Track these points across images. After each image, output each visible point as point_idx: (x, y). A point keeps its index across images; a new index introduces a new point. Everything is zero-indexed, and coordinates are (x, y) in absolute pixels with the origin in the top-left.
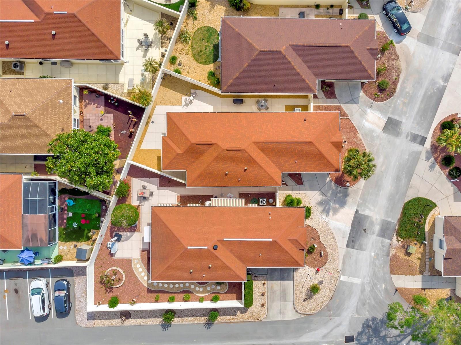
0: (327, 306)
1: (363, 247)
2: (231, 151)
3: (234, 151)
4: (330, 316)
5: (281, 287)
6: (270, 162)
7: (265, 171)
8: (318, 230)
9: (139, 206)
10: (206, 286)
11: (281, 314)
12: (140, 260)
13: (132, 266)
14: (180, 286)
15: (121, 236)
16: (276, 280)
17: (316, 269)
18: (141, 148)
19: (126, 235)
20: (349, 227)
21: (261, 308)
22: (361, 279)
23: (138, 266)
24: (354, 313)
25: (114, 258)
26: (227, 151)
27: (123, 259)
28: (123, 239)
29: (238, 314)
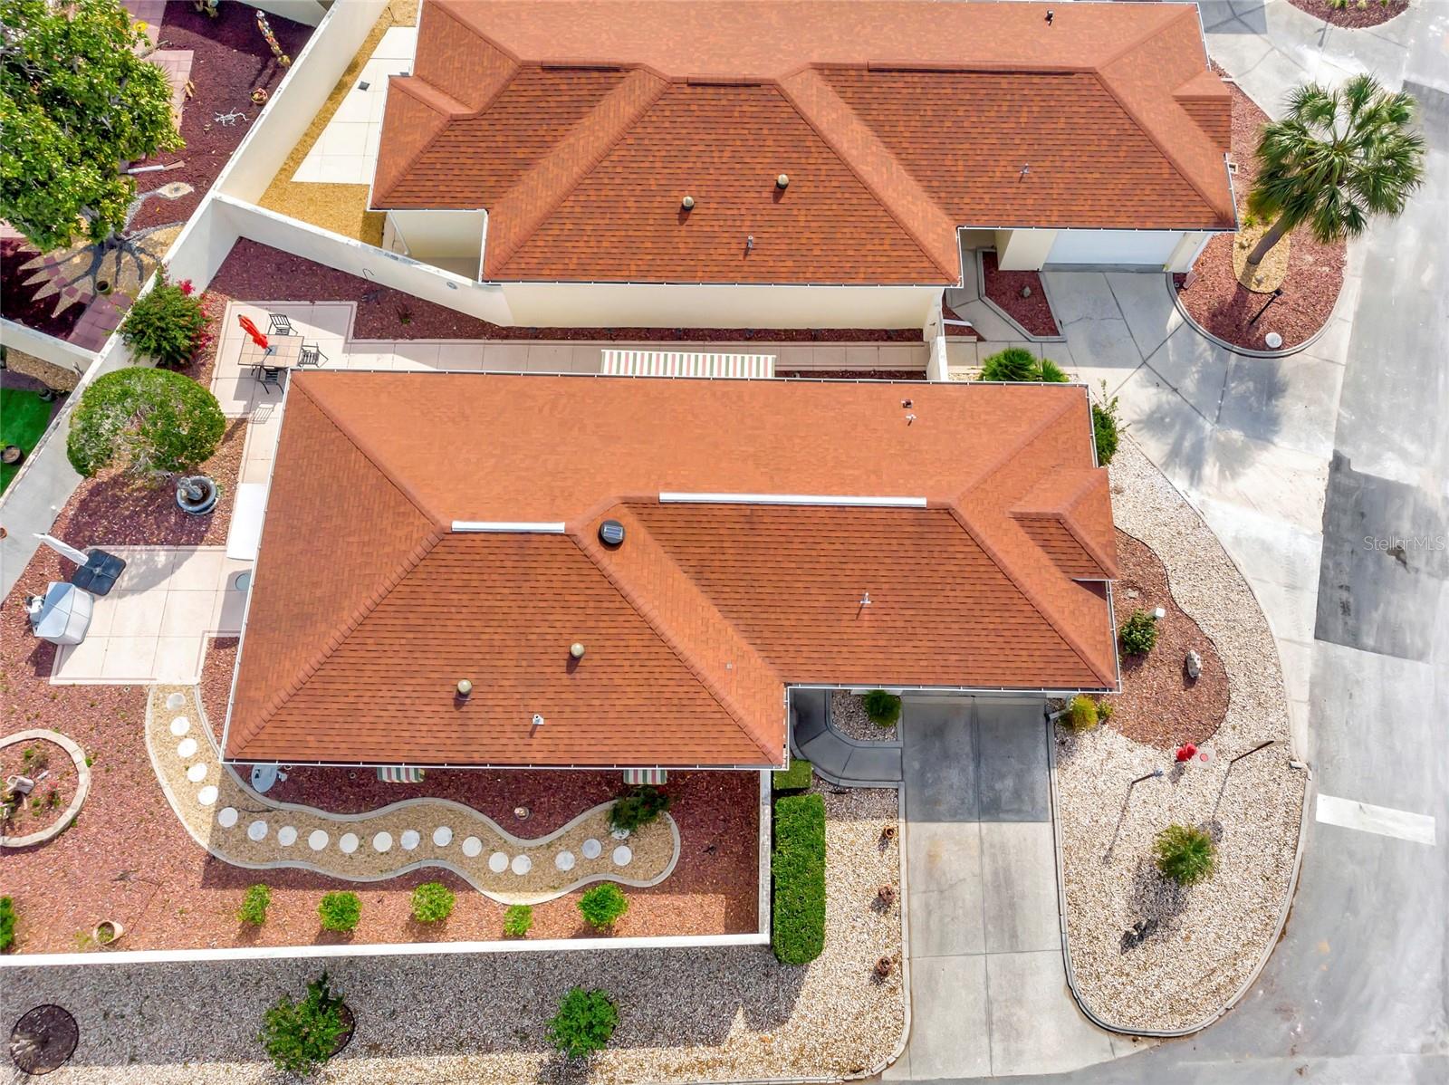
0: (1264, 979)
1: (1408, 641)
2: (710, 90)
3: (722, 91)
4: (1293, 1053)
5: (986, 860)
6: (898, 170)
7: (879, 202)
8: (1155, 545)
9: (241, 423)
10: (549, 846)
11: (996, 1036)
12: (198, 693)
13: (147, 724)
14: (397, 847)
15: (120, 565)
16: (955, 816)
17: (1174, 751)
18: (297, 178)
19: (146, 562)
20: (1314, 536)
21: (875, 994)
22: (1432, 819)
23: (180, 726)
24: (1432, 1028)
25: (53, 681)
26: (688, 90)
27: (99, 690)
28: (124, 581)
29: (732, 1033)
